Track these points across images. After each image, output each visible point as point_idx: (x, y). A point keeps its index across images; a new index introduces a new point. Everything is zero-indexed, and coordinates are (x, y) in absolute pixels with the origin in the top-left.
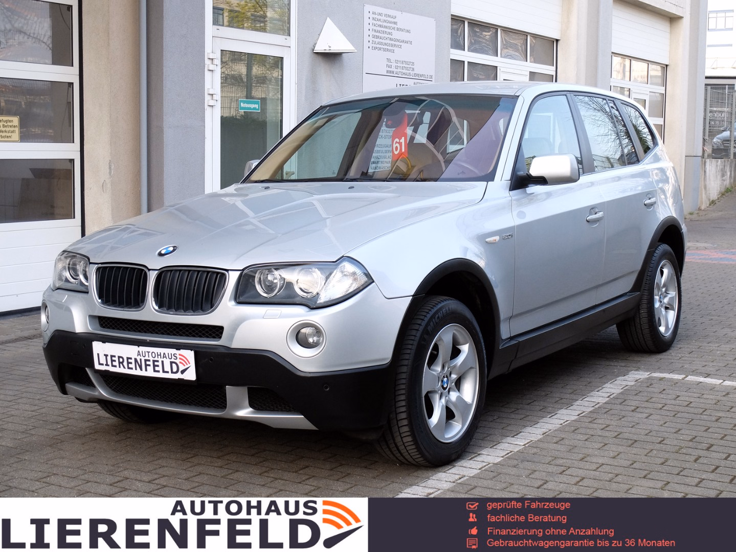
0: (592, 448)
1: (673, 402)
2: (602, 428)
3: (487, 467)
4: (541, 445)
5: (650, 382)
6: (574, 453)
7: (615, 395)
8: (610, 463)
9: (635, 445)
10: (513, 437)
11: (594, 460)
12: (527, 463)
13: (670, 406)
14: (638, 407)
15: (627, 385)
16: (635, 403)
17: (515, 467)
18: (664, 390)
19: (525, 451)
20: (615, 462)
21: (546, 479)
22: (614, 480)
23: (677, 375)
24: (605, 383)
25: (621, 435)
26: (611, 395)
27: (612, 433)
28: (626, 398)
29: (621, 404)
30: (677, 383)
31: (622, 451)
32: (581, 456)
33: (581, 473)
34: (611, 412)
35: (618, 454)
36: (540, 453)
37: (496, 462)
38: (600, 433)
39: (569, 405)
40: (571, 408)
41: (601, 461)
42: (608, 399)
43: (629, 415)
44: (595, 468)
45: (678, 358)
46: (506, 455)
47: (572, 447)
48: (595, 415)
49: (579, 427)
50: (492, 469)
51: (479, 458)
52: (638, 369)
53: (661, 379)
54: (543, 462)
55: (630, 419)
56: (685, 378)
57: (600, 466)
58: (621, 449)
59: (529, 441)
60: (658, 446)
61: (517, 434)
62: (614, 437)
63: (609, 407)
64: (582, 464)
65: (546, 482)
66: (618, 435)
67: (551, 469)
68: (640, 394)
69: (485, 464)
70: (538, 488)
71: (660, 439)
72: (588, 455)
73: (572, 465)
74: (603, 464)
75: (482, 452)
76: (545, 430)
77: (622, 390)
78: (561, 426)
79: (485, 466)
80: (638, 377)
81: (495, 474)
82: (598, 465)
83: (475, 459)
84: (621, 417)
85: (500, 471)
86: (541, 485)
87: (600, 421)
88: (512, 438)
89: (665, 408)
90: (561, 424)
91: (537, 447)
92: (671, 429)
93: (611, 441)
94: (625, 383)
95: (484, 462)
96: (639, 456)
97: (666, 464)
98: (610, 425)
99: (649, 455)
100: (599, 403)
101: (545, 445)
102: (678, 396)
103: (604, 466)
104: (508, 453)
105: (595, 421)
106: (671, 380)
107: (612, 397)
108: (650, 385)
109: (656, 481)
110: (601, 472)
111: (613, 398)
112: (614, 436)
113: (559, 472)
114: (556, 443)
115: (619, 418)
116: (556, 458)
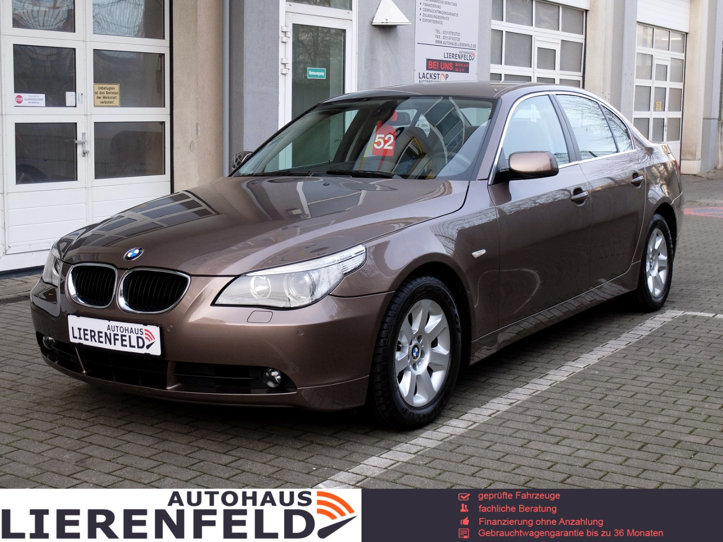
0: (642, 371)
1: (706, 335)
2: (648, 355)
4: (598, 367)
5: (685, 319)
6: (627, 374)
7: (656, 329)
8: (658, 382)
10: (573, 361)
11: (644, 379)
12: (588, 381)
13: (704, 338)
15: (665, 321)
16: (673, 336)
17: (578, 383)
18: (698, 325)
19: (585, 372)
20: (662, 381)
21: (606, 393)
22: (663, 394)
23: (708, 314)
24: (646, 319)
30: (708, 320)
32: (633, 376)
33: (635, 389)
36: (598, 374)
37: (562, 380)
38: (646, 359)
39: (617, 336)
40: (619, 339)
41: (650, 380)
42: (650, 332)
44: (646, 385)
47: (624, 369)
48: (640, 345)
49: (628, 354)
50: (560, 385)
52: (673, 308)
53: (694, 317)
54: (602, 381)
55: (670, 348)
56: (715, 316)
57: (650, 384)
58: (665, 371)
59: (588, 364)
60: (696, 369)
61: (576, 360)
62: (660, 362)
63: (652, 338)
64: (635, 382)
65: (606, 396)
66: (662, 360)
67: (609, 386)
68: (678, 329)
69: (554, 382)
70: (600, 400)
71: (698, 364)
72: (639, 376)
73: (626, 383)
74: (652, 383)
75: (550, 373)
76: (599, 357)
77: (662, 325)
80: (674, 315)
81: (563, 389)
82: (648, 383)
83: (544, 377)
85: (566, 387)
86: (603, 398)
87: (645, 350)
89: (699, 340)
90: (613, 352)
91: (594, 369)
92: (707, 356)
93: (657, 365)
94: (663, 320)
95: (552, 380)
96: (681, 377)
97: (705, 383)
98: (654, 353)
99: (689, 376)
100: (642, 335)
101: (602, 368)
102: (711, 331)
103: (653, 384)
104: (571, 374)
105: (641, 350)
106: (703, 318)
107: (653, 330)
108: (686, 321)
109: (698, 396)
110: (651, 388)
111: (655, 331)
112: (659, 361)
113: (616, 388)
114: (611, 366)
115: (661, 348)
116: (612, 378)
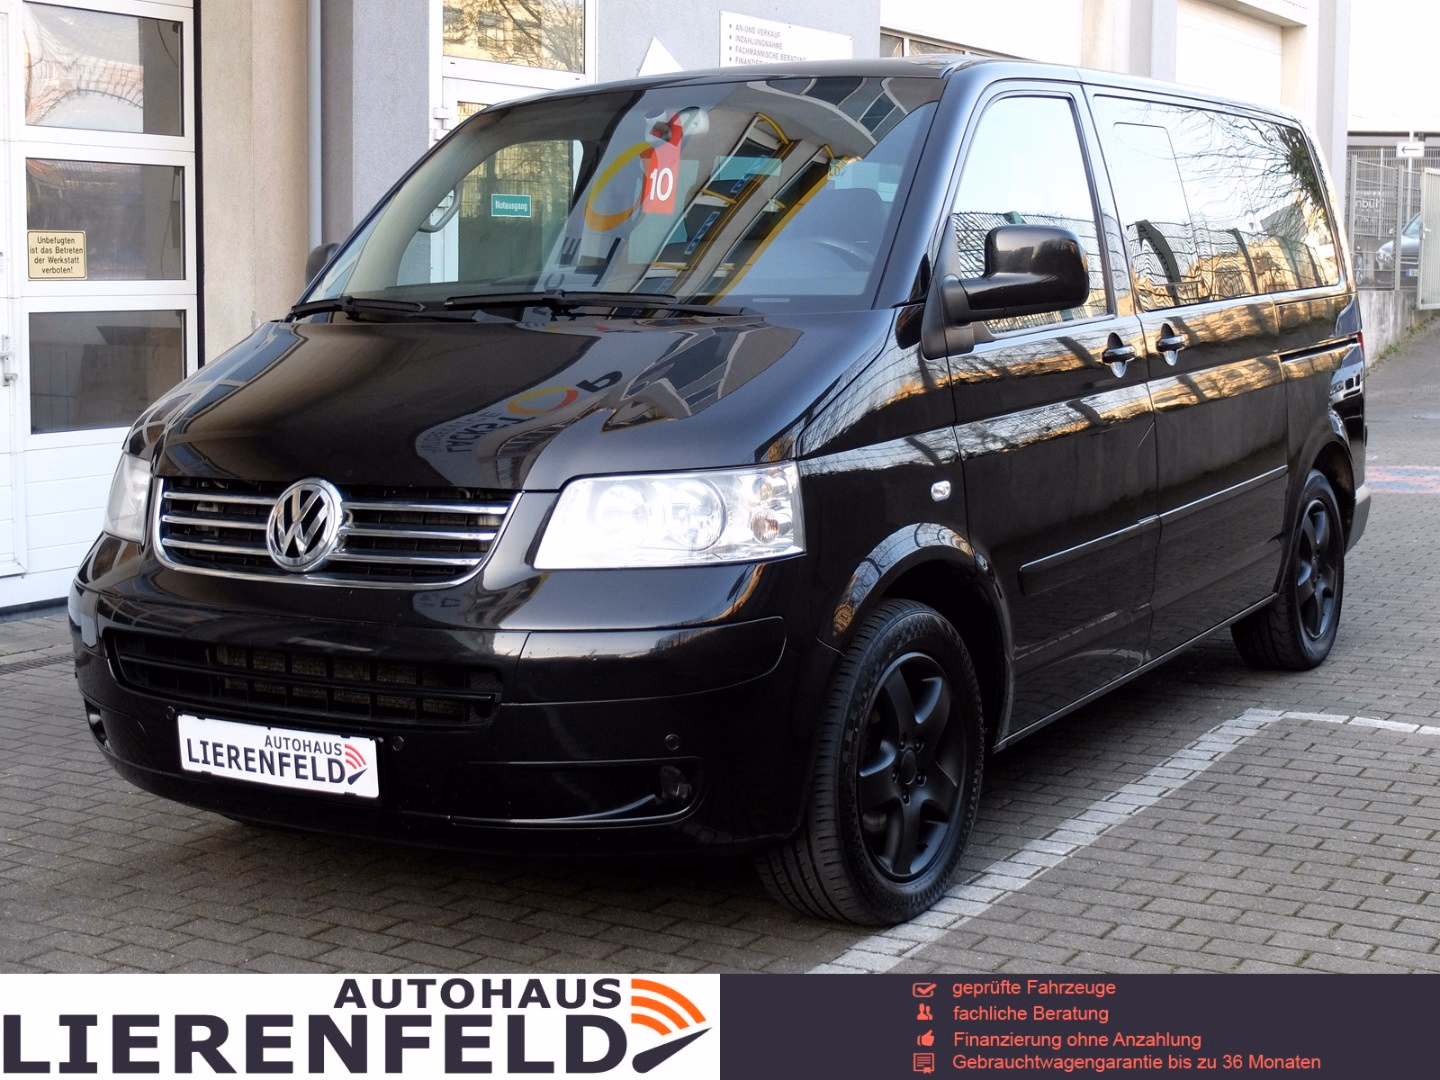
0: (1193, 860)
1: (1332, 768)
2: (1206, 819)
3: (1002, 897)
4: (1097, 854)
5: (1285, 730)
6: (1161, 869)
7: (1222, 755)
8: (1228, 889)
9: (1270, 852)
10: (1044, 839)
11: (1199, 882)
12: (1075, 890)
13: (1327, 776)
14: (1267, 779)
15: (1243, 737)
16: (1260, 772)
17: (1053, 897)
18: (1313, 745)
19: (1069, 867)
20: (1237, 886)
21: (1115, 920)
22: (1240, 921)
23: (1334, 716)
24: (1203, 733)
25: (1242, 833)
26: (1215, 756)
27: (1226, 830)
28: (1244, 762)
29: (1235, 773)
30: (1335, 731)
31: (1248, 864)
32: (1174, 875)
33: (1179, 908)
34: (1219, 789)
35: (1242, 871)
36: (1096, 870)
37: (1017, 888)
38: (1204, 829)
39: (1140, 775)
40: (1144, 781)
41: (1211, 884)
42: (1210, 764)
43: (1254, 794)
44: (1203, 898)
45: (1332, 682)
46: (1034, 874)
47: (1154, 858)
48: (1190, 796)
49: (1163, 818)
50: (1013, 902)
51: (986, 882)
52: (1260, 705)
53: (1305, 724)
54: (1105, 887)
55: (1255, 802)
56: (1349, 720)
57: (1212, 894)
58: (1246, 861)
59: (1074, 846)
60: (1313, 854)
61: (1049, 836)
62: (1233, 838)
63: (1215, 778)
64: (1178, 891)
65: (1115, 926)
66: (1238, 833)
67: (1121, 899)
68: (1270, 753)
69: (998, 892)
70: (1102, 938)
71: (1316, 841)
72: (1187, 873)
73: (1159, 894)
74: (1216, 891)
75: (990, 869)
76: (1101, 826)
77: (1236, 746)
78: (1129, 817)
79: (999, 896)
80: (1261, 720)
81: (1019, 912)
82: (1208, 893)
83: (979, 882)
84: (1238, 798)
85: (1026, 905)
86: (1109, 932)
87: (1201, 807)
88: (1043, 843)
89: (1318, 780)
90: (1130, 814)
91: (1090, 859)
92: (1335, 820)
93: (1226, 845)
94: (1239, 732)
95: (995, 888)
96: (1279, 875)
97: (1332, 888)
98: (1220, 815)
99: (1298, 871)
100: (1194, 771)
101: (1106, 855)
102: (1341, 757)
103: (1218, 895)
104: (1038, 872)
105: (1192, 807)
106: (1322, 725)
107: (1217, 759)
108: (1287, 735)
109: (1318, 922)
110: (1214, 905)
111: (1220, 761)
112: (1231, 835)
113: (1136, 906)
114: (1125, 850)
115: (1235, 800)
116: (1127, 879)
